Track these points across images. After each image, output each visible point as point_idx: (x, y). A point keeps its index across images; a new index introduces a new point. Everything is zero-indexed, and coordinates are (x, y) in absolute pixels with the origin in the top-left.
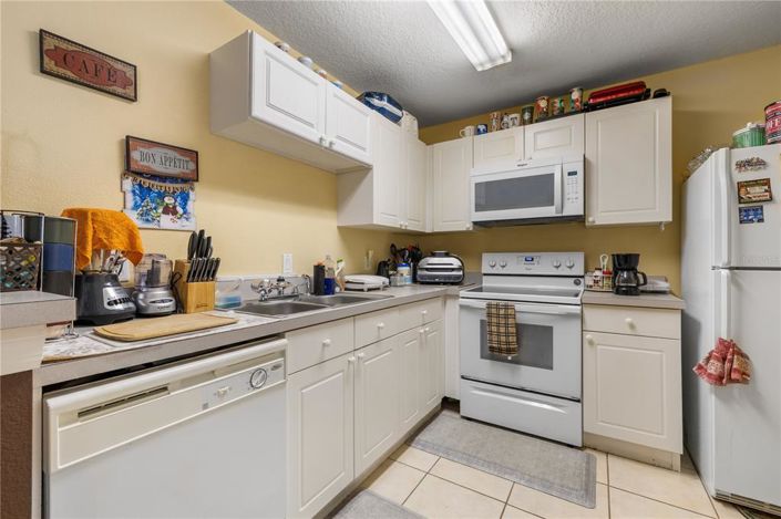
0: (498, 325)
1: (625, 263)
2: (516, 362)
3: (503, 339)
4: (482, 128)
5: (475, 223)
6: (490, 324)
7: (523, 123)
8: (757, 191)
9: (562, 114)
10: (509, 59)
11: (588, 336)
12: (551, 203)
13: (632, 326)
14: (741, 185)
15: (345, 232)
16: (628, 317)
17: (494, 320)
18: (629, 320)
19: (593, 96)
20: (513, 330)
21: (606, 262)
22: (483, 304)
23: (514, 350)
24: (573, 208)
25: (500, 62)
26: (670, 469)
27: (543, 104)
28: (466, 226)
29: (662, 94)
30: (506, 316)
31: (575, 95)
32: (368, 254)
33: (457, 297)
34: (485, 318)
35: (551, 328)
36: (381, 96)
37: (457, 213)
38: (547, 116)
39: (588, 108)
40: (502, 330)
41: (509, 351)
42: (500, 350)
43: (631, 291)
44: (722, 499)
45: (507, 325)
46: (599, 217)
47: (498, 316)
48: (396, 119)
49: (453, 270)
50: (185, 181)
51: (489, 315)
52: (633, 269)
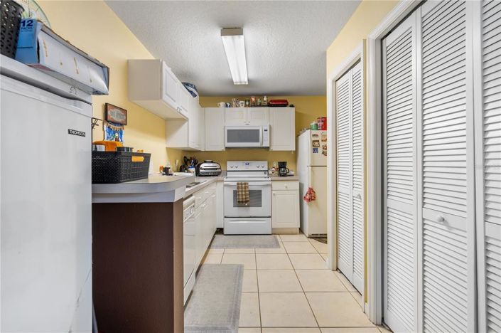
0: (242, 192)
1: (282, 165)
2: (248, 206)
3: (244, 197)
4: (229, 104)
5: (226, 148)
6: (239, 191)
7: (246, 106)
8: (317, 143)
9: (261, 105)
10: (247, 83)
11: (273, 192)
12: (258, 141)
13: (286, 187)
14: (314, 141)
15: (169, 150)
16: (285, 184)
17: (240, 189)
18: (285, 185)
19: (271, 101)
20: (248, 193)
21: (276, 165)
22: (235, 183)
23: (248, 201)
24: (266, 144)
25: (244, 83)
26: (296, 234)
27: (253, 99)
28: (223, 148)
29: (292, 106)
30: (245, 188)
31: (265, 99)
32: (175, 161)
33: (223, 181)
34: (236, 189)
35: (261, 191)
36: (192, 86)
37: (218, 143)
38: (255, 105)
39: (269, 105)
40: (244, 193)
41: (246, 202)
42: (242, 202)
43: (285, 175)
44: (310, 237)
45: (245, 191)
46: (274, 148)
47: (242, 187)
48: (195, 96)
49: (217, 169)
50: (121, 125)
51: (238, 188)
52: (285, 167)
